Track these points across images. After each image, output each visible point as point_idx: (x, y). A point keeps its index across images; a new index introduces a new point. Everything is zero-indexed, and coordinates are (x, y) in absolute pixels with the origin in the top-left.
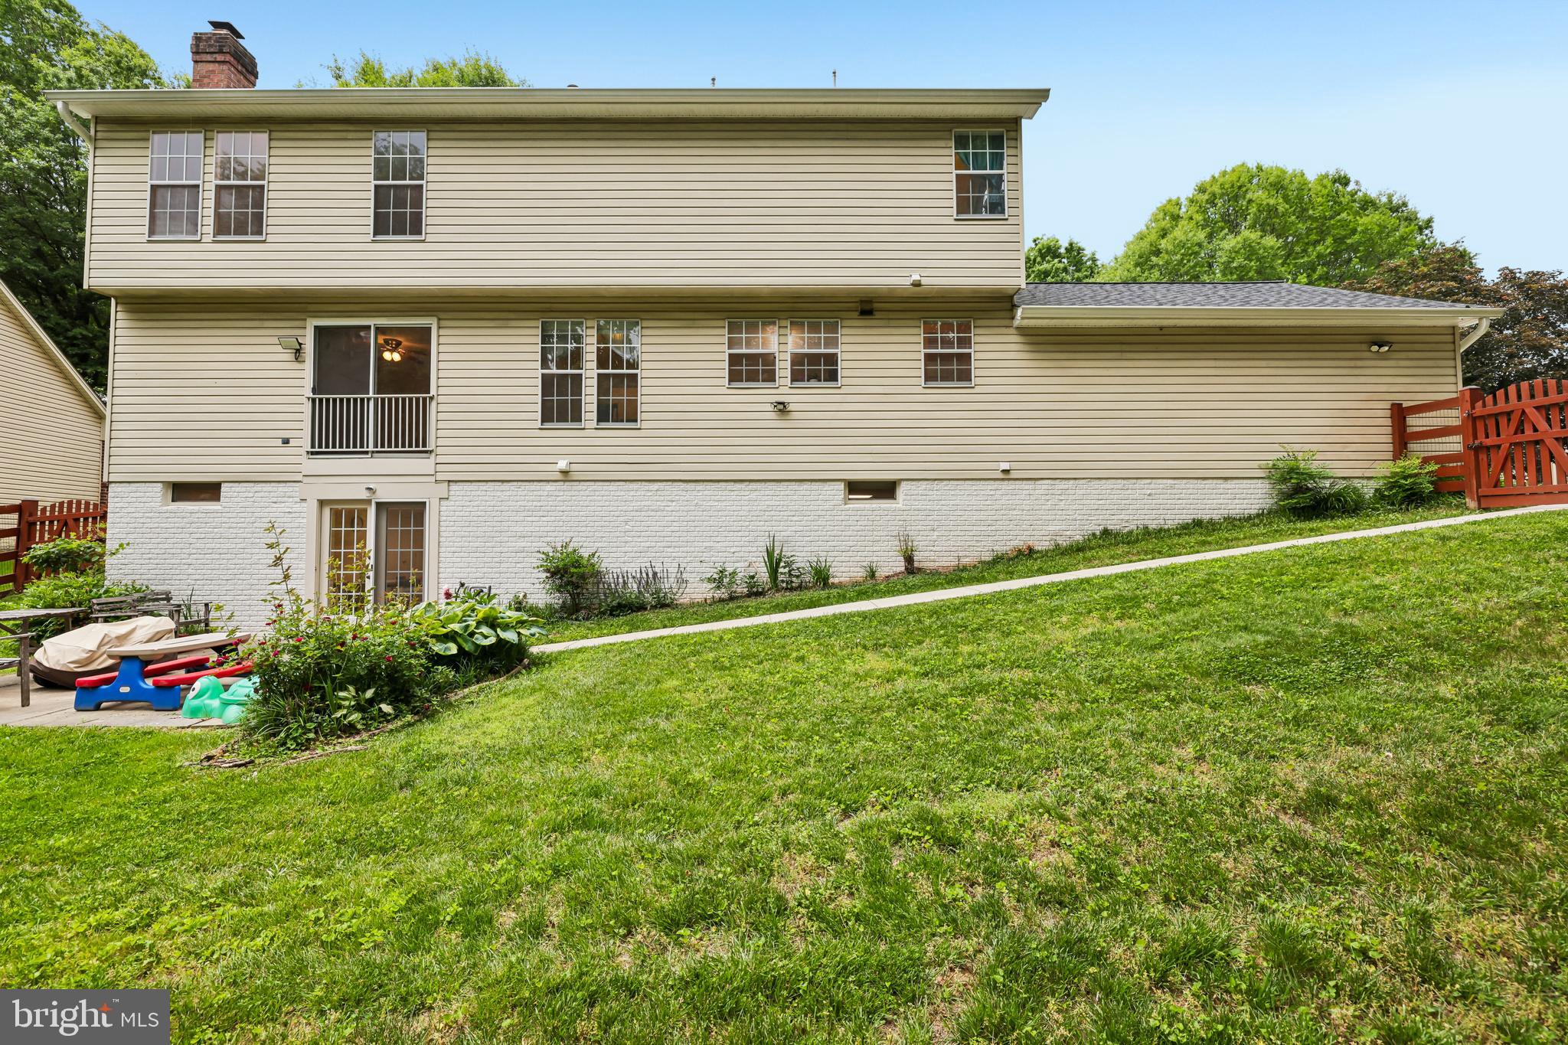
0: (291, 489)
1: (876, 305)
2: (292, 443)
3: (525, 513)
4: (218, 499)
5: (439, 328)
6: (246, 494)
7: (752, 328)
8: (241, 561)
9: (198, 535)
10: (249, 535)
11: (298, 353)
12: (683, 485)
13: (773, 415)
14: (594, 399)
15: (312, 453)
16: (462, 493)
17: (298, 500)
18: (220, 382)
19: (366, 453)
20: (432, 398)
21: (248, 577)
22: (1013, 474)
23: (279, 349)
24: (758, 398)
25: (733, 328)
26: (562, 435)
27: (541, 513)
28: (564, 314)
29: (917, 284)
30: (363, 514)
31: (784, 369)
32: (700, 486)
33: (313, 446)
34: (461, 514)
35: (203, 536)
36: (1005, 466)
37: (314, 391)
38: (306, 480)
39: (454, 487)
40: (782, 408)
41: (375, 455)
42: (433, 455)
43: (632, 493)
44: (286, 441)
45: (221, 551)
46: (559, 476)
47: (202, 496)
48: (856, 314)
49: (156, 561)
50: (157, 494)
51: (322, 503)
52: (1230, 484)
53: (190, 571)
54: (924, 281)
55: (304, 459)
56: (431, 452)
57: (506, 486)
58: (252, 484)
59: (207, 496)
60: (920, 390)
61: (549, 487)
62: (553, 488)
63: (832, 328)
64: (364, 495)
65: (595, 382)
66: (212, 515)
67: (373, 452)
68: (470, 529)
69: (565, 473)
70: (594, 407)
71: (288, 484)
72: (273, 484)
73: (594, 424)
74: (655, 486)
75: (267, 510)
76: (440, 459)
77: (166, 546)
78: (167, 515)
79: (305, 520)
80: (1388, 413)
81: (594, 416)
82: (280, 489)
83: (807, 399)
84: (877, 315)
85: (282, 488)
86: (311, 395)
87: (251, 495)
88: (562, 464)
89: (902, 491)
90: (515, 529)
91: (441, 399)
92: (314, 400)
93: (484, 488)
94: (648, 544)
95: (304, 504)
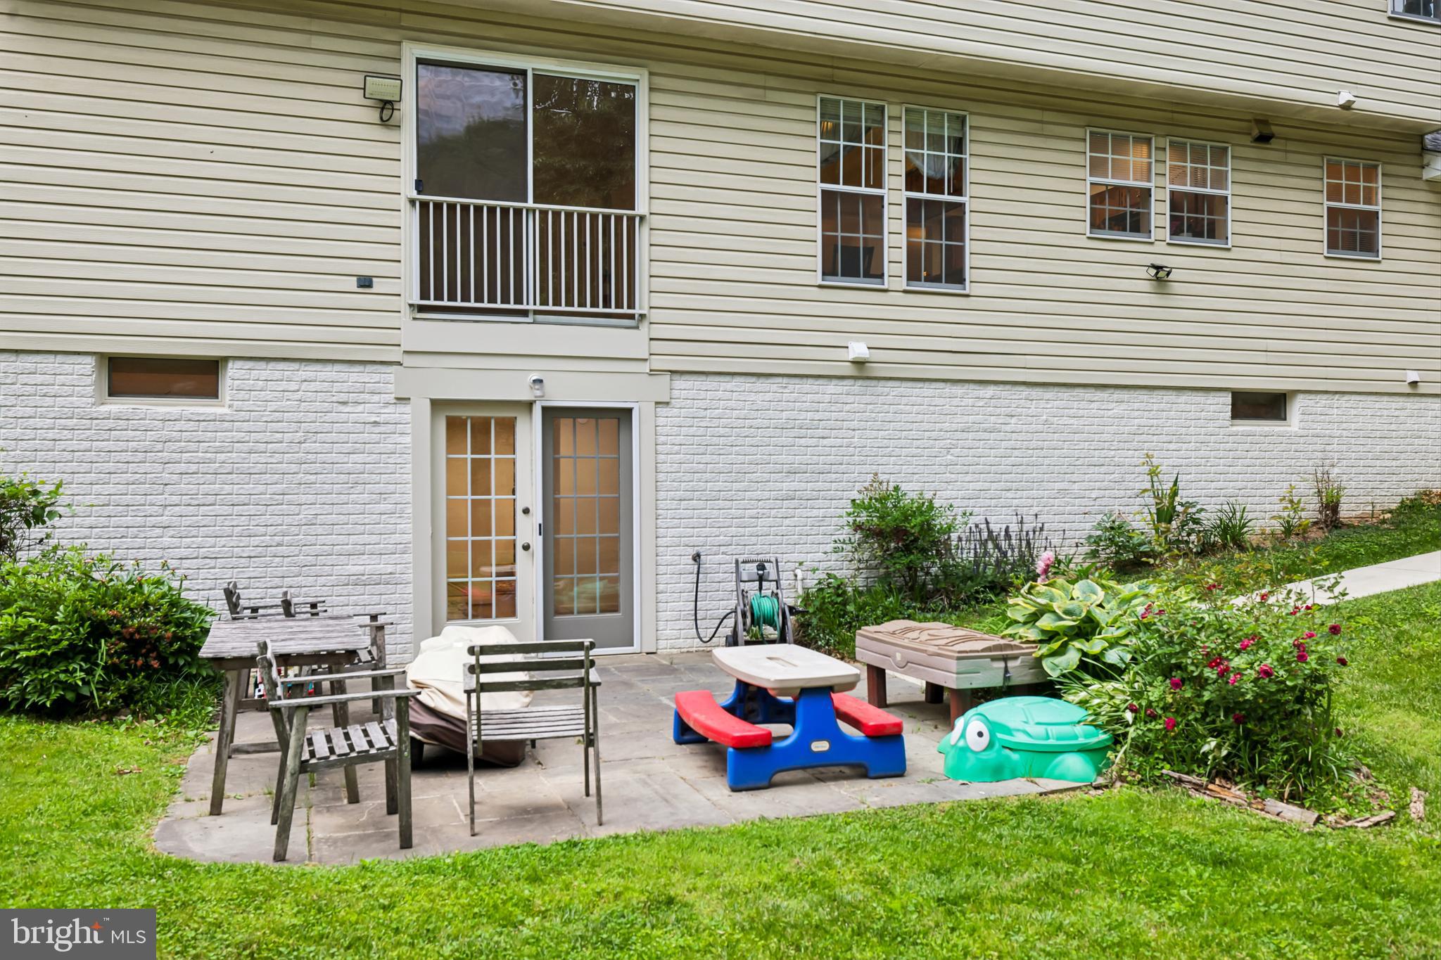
0: (376, 377)
1: (1275, 129)
2: (378, 286)
3: (796, 432)
4: (213, 393)
5: (651, 89)
6: (284, 385)
7: (1120, 144)
8: (278, 520)
9: (183, 467)
10: (294, 468)
11: (386, 108)
12: (1026, 392)
13: (1147, 286)
14: (902, 241)
15: (422, 309)
16: (692, 394)
17: (391, 398)
18: (221, 153)
19: (525, 313)
20: (642, 218)
21: (295, 550)
22: (1422, 388)
23: (356, 96)
24: (1128, 257)
25: (1098, 143)
26: (850, 299)
27: (820, 432)
28: (854, 91)
29: (1347, 107)
30: (508, 427)
31: (1159, 214)
32: (1050, 394)
33: (424, 294)
34: (692, 431)
35: (194, 468)
36: (1413, 376)
37: (420, 186)
38: (408, 361)
39: (680, 383)
40: (1160, 275)
41: (540, 318)
42: (644, 326)
43: (956, 401)
44: (365, 283)
45: (235, 499)
46: (849, 370)
47: (178, 386)
48: (1247, 140)
49: (88, 521)
50: (86, 376)
51: (436, 404)
53: (166, 541)
54: (1358, 104)
55: (405, 317)
56: (642, 316)
57: (761, 384)
58: (295, 366)
59: (189, 384)
60: (1320, 260)
61: (832, 388)
62: (839, 389)
63: (1219, 156)
64: (523, 394)
65: (902, 211)
66: (211, 426)
67: (536, 312)
68: (707, 458)
69: (859, 363)
70: (902, 255)
71: (370, 368)
72: (338, 367)
73: (902, 283)
74: (990, 391)
75: (329, 417)
76: (658, 331)
77: (110, 489)
78: (111, 423)
79: (408, 439)
81: (903, 269)
82: (354, 377)
83: (1188, 262)
84: (1274, 143)
85: (355, 376)
86: (414, 194)
87: (294, 386)
88: (858, 349)
89: (1296, 409)
90: (783, 459)
91: (656, 221)
92: (424, 205)
93: (729, 386)
94: (979, 485)
95: (402, 408)
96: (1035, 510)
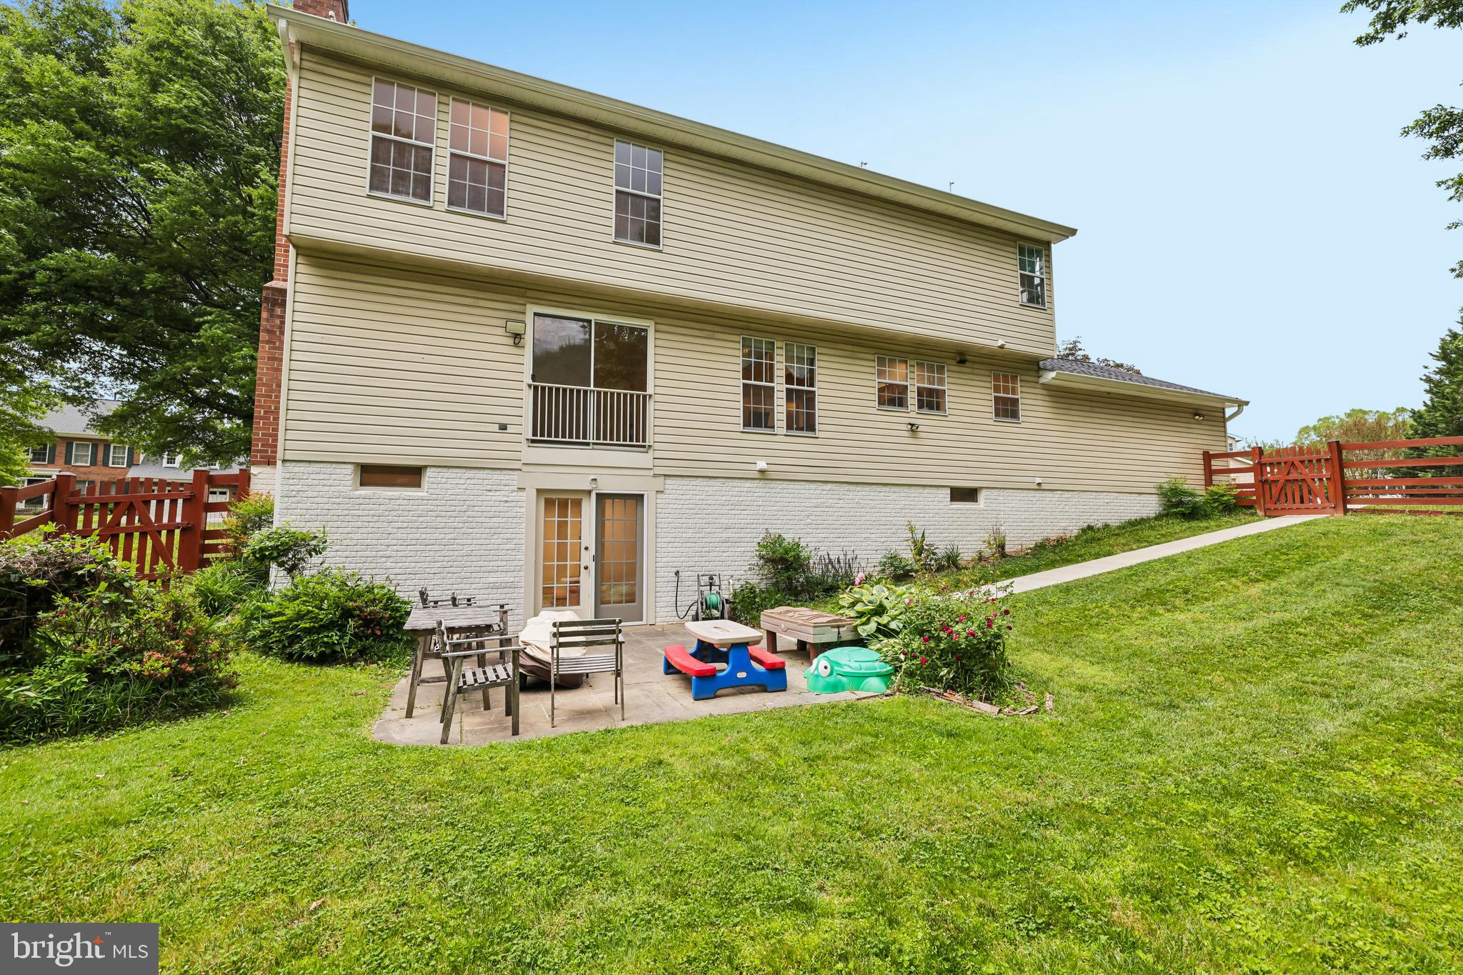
0: (507, 477)
1: (968, 357)
2: (510, 429)
3: (730, 507)
4: (419, 485)
5: (656, 331)
6: (457, 481)
7: (892, 362)
8: (451, 553)
9: (399, 525)
10: (461, 525)
11: (517, 337)
12: (847, 487)
13: (907, 434)
14: (784, 409)
15: (533, 441)
16: (675, 487)
17: (515, 488)
18: (428, 359)
19: (588, 444)
20: (650, 396)
21: (460, 570)
22: (1044, 486)
23: (501, 331)
24: (897, 419)
25: (881, 362)
26: (757, 439)
27: (743, 508)
28: (760, 334)
29: (1002, 347)
30: (578, 504)
31: (912, 398)
32: (859, 488)
33: (535, 434)
34: (675, 506)
35: (405, 525)
36: (1039, 480)
37: (533, 378)
38: (525, 468)
39: (669, 481)
40: (913, 428)
41: (596, 447)
42: (651, 452)
43: (812, 492)
44: (503, 427)
45: (427, 542)
46: (757, 475)
47: (399, 481)
48: (954, 362)
49: (345, 554)
50: (348, 475)
51: (539, 491)
52: (1143, 497)
53: (389, 565)
54: (1007, 346)
55: (524, 445)
56: (650, 446)
57: (712, 482)
58: (463, 471)
59: (405, 479)
60: (991, 422)
61: (748, 484)
62: (752, 485)
63: (941, 370)
64: (586, 486)
65: (784, 395)
66: (416, 502)
67: (594, 444)
68: (683, 521)
69: (762, 471)
70: (784, 417)
71: (504, 472)
72: (487, 472)
73: (784, 431)
74: (829, 486)
75: (480, 498)
76: (658, 454)
77: (358, 536)
78: (361, 501)
79: (524, 510)
80: (1201, 457)
81: (784, 424)
82: (495, 477)
83: (927, 421)
84: (967, 364)
85: (496, 476)
86: (530, 382)
87: (462, 481)
88: (762, 464)
89: (982, 496)
90: (723, 521)
91: (658, 398)
92: (536, 388)
93: (695, 483)
94: (824, 535)
95: (520, 493)
96: (853, 548)
